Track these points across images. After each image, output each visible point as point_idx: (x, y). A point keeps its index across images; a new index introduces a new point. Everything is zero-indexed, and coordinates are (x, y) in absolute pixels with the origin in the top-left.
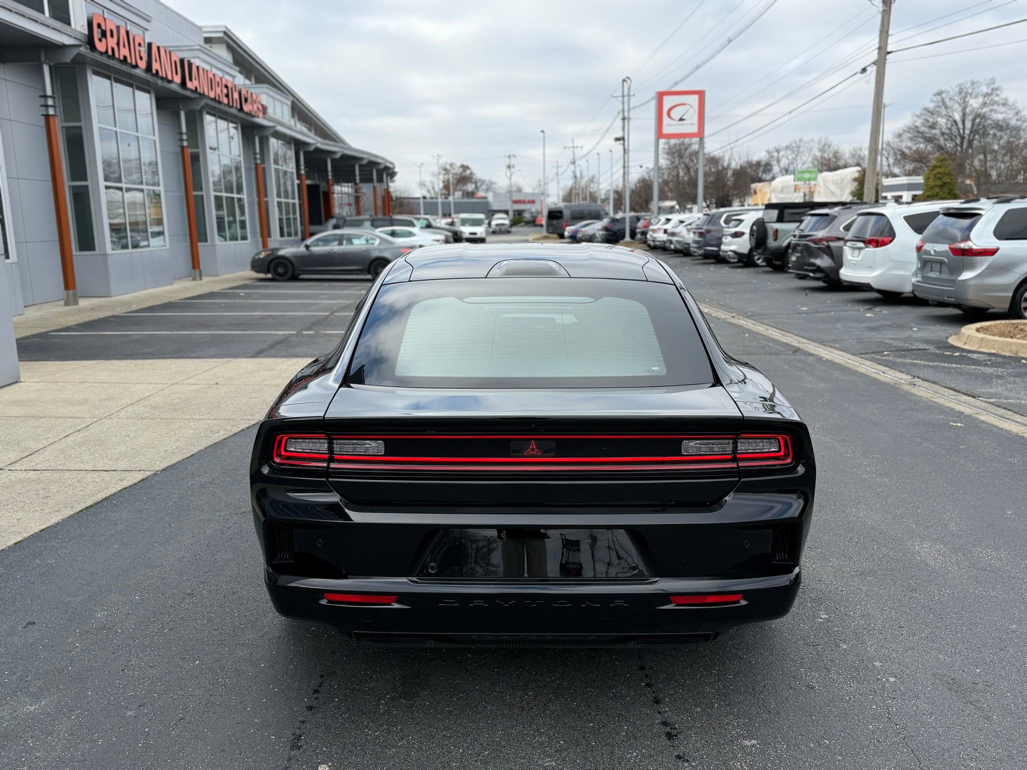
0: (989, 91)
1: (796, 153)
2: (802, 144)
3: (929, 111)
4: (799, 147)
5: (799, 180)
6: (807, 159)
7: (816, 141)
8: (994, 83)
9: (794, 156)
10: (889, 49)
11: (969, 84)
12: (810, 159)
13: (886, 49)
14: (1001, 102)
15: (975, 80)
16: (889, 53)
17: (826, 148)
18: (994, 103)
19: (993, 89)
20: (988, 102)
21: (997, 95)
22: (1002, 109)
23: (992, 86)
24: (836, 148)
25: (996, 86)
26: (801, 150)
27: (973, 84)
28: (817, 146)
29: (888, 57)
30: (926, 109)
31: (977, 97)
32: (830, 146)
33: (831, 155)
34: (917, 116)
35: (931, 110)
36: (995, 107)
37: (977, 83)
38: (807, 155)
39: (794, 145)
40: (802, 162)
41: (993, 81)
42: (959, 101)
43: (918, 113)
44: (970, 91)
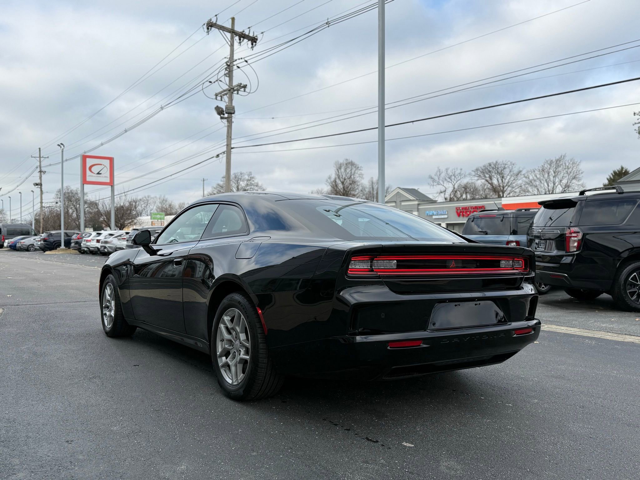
0: (249, 178)
1: (146, 204)
2: (149, 199)
3: (220, 186)
4: (148, 200)
5: (154, 218)
6: (153, 208)
7: (158, 197)
8: (251, 175)
9: (145, 206)
10: (232, 146)
11: (239, 174)
12: (155, 207)
13: (231, 146)
14: (255, 184)
15: (242, 172)
16: (232, 148)
17: (164, 202)
18: (252, 184)
19: (251, 177)
20: (249, 184)
21: (253, 181)
22: (256, 188)
23: (250, 176)
24: (170, 202)
25: (252, 176)
26: (149, 202)
27: (241, 174)
28: (158, 200)
29: (232, 150)
30: (218, 185)
31: (243, 181)
32: (166, 201)
33: (168, 206)
34: (215, 188)
35: (221, 185)
36: (253, 187)
37: (243, 173)
38: (153, 205)
39: (145, 199)
40: (150, 209)
41: (250, 174)
42: (235, 182)
43: (215, 186)
44: (240, 177)
